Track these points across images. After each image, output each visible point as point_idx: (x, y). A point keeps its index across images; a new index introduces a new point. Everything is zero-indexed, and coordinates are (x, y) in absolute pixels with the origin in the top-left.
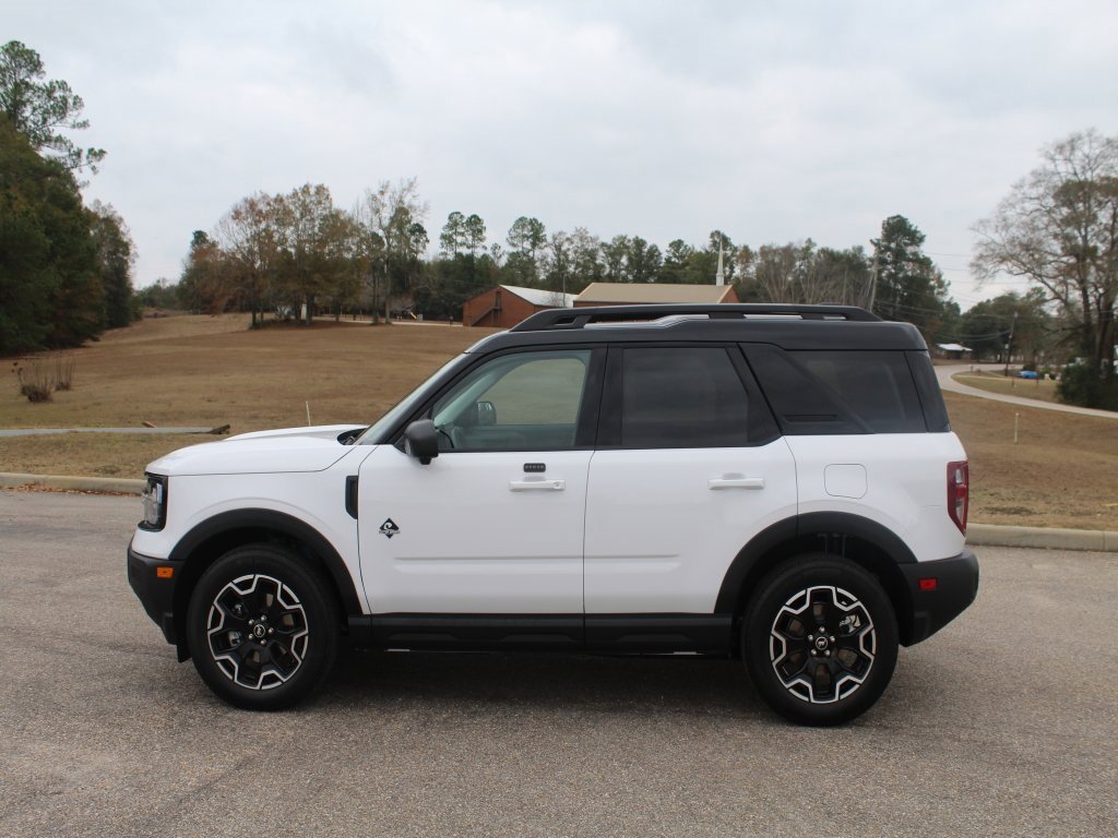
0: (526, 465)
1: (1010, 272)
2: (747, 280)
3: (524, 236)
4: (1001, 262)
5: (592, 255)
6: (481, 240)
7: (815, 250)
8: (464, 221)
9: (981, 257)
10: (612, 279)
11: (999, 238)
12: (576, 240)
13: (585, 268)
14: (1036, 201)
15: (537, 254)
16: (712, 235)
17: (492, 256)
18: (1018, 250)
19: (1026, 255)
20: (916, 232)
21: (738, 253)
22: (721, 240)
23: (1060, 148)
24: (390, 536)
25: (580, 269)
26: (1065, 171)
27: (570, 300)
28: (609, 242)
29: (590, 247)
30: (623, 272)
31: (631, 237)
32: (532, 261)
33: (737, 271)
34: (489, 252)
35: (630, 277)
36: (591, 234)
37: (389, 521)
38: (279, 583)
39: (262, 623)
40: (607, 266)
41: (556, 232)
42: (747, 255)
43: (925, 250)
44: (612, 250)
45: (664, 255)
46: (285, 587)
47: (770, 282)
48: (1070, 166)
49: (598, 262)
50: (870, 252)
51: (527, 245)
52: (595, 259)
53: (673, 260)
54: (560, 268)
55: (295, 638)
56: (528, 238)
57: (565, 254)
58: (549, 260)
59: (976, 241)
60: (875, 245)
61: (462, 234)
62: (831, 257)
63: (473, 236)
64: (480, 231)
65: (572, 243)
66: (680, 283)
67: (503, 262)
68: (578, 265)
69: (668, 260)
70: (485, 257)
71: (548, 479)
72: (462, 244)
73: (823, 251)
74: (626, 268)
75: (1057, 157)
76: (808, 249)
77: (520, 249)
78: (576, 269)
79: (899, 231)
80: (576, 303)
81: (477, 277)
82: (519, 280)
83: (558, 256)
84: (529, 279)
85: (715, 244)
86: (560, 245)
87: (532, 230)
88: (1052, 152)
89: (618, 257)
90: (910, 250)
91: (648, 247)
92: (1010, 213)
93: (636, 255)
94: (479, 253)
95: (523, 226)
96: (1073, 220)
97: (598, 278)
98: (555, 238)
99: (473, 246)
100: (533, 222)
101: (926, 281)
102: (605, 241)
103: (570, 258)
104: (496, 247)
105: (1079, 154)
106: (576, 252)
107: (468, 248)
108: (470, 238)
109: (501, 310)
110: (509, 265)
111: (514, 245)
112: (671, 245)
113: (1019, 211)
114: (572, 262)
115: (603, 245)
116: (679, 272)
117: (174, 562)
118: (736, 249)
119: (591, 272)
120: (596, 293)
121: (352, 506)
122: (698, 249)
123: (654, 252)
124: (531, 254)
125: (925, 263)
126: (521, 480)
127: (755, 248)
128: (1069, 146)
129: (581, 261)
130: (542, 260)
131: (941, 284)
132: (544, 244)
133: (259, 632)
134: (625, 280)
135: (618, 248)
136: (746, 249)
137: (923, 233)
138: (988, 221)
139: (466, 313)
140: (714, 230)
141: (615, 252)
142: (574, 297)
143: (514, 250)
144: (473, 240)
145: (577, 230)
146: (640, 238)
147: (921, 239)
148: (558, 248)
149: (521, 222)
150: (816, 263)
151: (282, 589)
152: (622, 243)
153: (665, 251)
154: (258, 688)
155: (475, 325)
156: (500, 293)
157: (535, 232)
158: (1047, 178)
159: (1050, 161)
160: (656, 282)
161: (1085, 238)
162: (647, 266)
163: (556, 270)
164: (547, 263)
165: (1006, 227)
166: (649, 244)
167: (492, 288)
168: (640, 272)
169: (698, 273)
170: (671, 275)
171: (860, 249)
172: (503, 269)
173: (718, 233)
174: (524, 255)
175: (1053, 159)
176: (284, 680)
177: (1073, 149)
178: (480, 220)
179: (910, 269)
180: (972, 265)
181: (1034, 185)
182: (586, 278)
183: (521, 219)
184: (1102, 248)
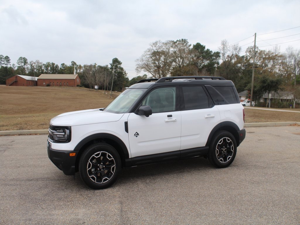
0: (168, 116)
1: (144, 71)
2: (80, 73)
3: (22, 62)
4: (142, 69)
5: (41, 67)
6: (9, 63)
7: (97, 66)
8: (4, 58)
9: (138, 67)
10: (46, 73)
11: (141, 63)
12: (36, 63)
13: (39, 70)
14: (149, 55)
15: (26, 66)
16: (72, 62)
17: (13, 67)
18: (145, 66)
19: (147, 67)
20: (120, 62)
21: (78, 67)
22: (74, 63)
23: (154, 44)
24: (137, 136)
25: (38, 71)
26: (155, 49)
27: (36, 79)
28: (45, 64)
29: (40, 65)
30: (49, 71)
31: (51, 62)
32: (24, 68)
33: (78, 71)
34: (12, 66)
35: (51, 72)
36: (40, 62)
37: (137, 133)
38: (107, 153)
39: (102, 165)
40: (45, 70)
41: (31, 61)
42: (80, 67)
43: (122, 66)
44: (46, 66)
45: (60, 67)
46: (109, 154)
47: (87, 73)
48: (156, 48)
49: (43, 69)
50: (110, 66)
51: (23, 64)
52: (42, 68)
53: (62, 68)
54: (32, 70)
55: (112, 167)
56: (23, 62)
57: (33, 67)
58: (29, 68)
59: (136, 64)
60: (111, 64)
61: (4, 61)
62: (100, 67)
63: (7, 61)
64: (9, 60)
65: (35, 64)
66: (64, 74)
67: (16, 68)
68: (37, 69)
69: (61, 68)
70: (10, 67)
71: (173, 118)
72: (3, 64)
73: (99, 66)
74: (50, 70)
75: (153, 46)
76: (95, 65)
77: (21, 65)
78: (37, 70)
79: (116, 61)
80: (38, 79)
81: (8, 72)
82: (21, 73)
83: (31, 67)
84: (24, 73)
85: (72, 64)
86: (32, 64)
87: (24, 60)
88: (152, 45)
89: (48, 68)
90: (119, 66)
91: (55, 65)
92: (144, 58)
93: (52, 67)
94: (9, 66)
95: (21, 59)
96: (156, 59)
97: (42, 73)
98: (30, 63)
99: (7, 64)
100: (24, 58)
101: (122, 73)
102: (44, 63)
103: (35, 68)
104: (14, 65)
105: (157, 45)
106: (36, 66)
107: (5, 65)
108: (6, 62)
109: (17, 81)
110: (18, 69)
111: (19, 64)
112: (61, 65)
113: (146, 57)
114: (36, 69)
115: (44, 64)
116: (63, 71)
117: (75, 151)
118: (78, 66)
119: (41, 71)
120: (43, 76)
121: (127, 130)
122: (68, 65)
123: (57, 66)
124: (24, 67)
125: (122, 69)
126: (167, 119)
127: (82, 65)
128: (155, 44)
129: (38, 68)
130: (27, 68)
131: (125, 74)
132: (27, 64)
133: (101, 167)
134: (49, 73)
135: (48, 65)
136: (80, 65)
137: (122, 62)
138: (139, 60)
139: (7, 82)
140: (72, 61)
141: (47, 66)
142: (37, 78)
143: (19, 66)
144: (7, 63)
145: (36, 61)
146: (53, 63)
147: (121, 63)
148: (31, 65)
149: (21, 58)
150: (97, 69)
151: (108, 155)
152: (49, 64)
153: (60, 66)
154: (102, 183)
155: (10, 85)
156: (17, 77)
157: (25, 61)
158: (151, 50)
159: (151, 47)
160: (57, 74)
161: (159, 64)
162: (55, 70)
163: (31, 71)
164: (29, 69)
165: (143, 61)
166: (56, 64)
167: (14, 76)
168: (53, 71)
169: (69, 72)
170: (61, 72)
171: (107, 66)
172: (16, 70)
173: (73, 61)
174: (22, 67)
175: (152, 46)
176: (109, 179)
177: (156, 44)
178: (9, 57)
179: (119, 70)
180: (136, 69)
181: (148, 52)
182: (39, 73)
183: (21, 57)
184: (162, 66)
